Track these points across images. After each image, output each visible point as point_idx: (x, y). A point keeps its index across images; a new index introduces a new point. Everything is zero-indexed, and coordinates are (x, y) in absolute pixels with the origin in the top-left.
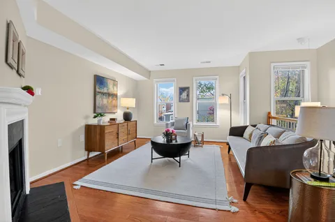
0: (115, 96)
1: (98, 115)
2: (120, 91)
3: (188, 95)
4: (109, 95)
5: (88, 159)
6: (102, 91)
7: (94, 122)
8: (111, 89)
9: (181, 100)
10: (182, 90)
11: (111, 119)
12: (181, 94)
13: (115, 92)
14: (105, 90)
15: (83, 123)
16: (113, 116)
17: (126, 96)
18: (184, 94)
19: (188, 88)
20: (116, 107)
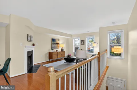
0: (58, 44)
1: (52, 49)
2: (60, 42)
3: (84, 43)
4: (56, 43)
5: (49, 61)
6: (54, 43)
7: (51, 51)
8: (57, 42)
9: (81, 45)
10: (82, 41)
11: (57, 51)
12: (81, 42)
13: (59, 43)
14: (55, 42)
15: (48, 51)
16: (57, 50)
17: (62, 44)
18: (83, 42)
19: (84, 40)
20: (59, 47)
